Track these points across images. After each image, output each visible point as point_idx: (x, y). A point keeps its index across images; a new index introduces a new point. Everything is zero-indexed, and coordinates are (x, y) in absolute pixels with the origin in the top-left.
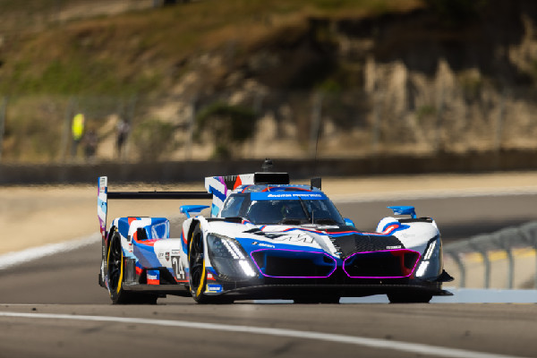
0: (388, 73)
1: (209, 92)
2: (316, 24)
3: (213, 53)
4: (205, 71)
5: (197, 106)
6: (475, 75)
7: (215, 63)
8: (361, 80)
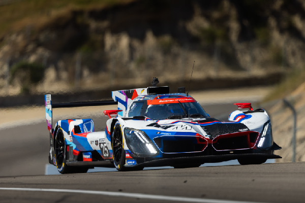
0: (118, 40)
1: (17, 56)
2: (76, 14)
3: (18, 34)
4: (14, 44)
5: (11, 64)
6: (167, 39)
7: (20, 39)
8: (103, 44)
